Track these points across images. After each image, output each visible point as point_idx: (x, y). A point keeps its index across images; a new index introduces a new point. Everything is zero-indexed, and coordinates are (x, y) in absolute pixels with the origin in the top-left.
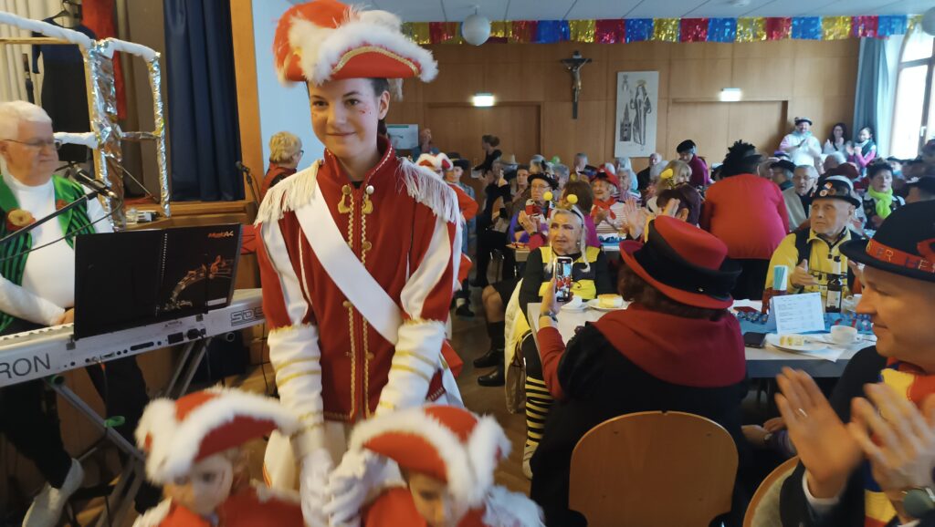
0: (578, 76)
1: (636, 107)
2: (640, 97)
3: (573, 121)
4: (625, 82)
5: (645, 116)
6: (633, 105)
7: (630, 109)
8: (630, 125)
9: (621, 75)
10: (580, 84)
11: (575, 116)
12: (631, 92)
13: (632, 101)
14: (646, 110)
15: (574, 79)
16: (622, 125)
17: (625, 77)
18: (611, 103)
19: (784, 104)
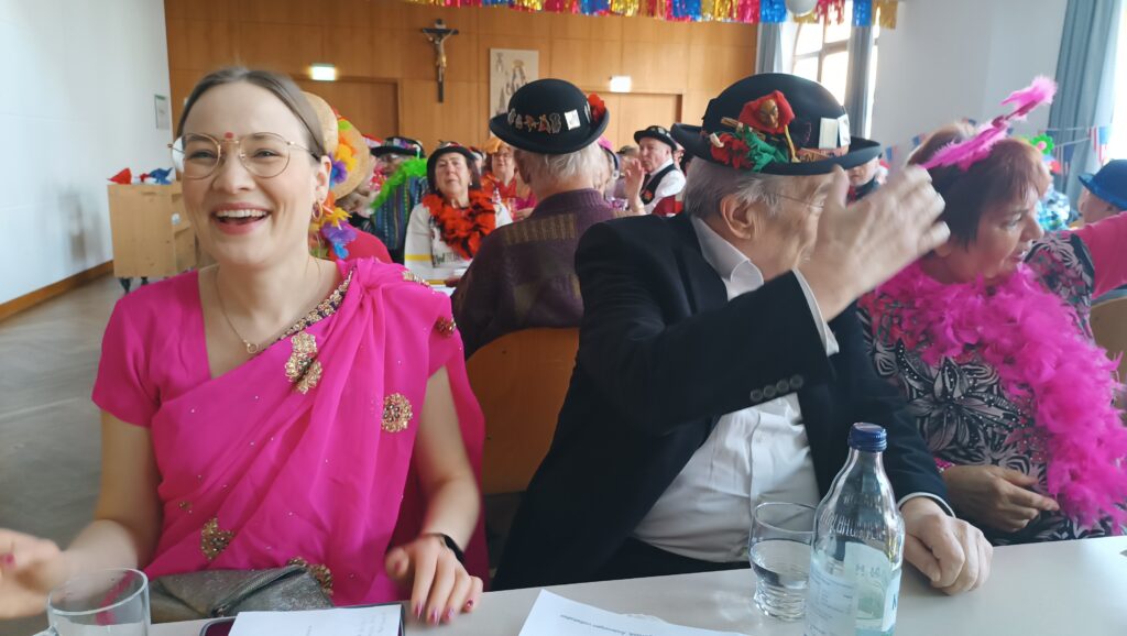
0: (442, 50)
2: (518, 80)
3: (438, 105)
4: (500, 61)
6: (509, 90)
7: (505, 95)
9: (494, 52)
10: (444, 59)
11: (441, 99)
12: (507, 74)
13: (508, 85)
15: (437, 54)
17: (500, 55)
18: (483, 86)
19: (679, 98)
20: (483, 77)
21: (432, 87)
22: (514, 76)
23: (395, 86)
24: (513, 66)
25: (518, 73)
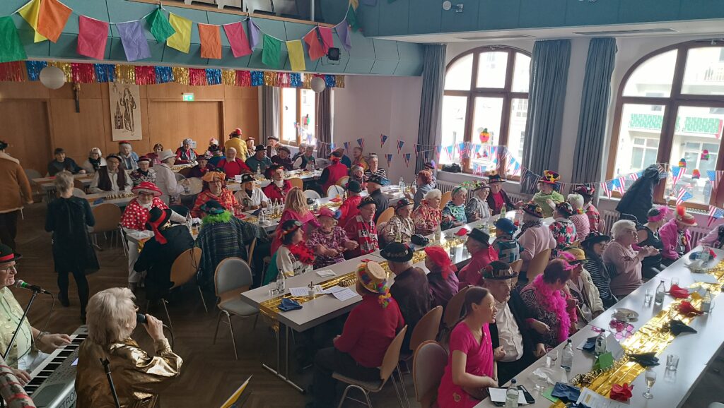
1: (125, 105)
2: (127, 97)
3: (76, 114)
4: (115, 86)
5: (132, 111)
6: (122, 102)
7: (120, 106)
8: (122, 117)
11: (78, 110)
12: (120, 93)
13: (121, 100)
14: (132, 107)
16: (116, 117)
18: (105, 101)
19: (220, 104)
20: (105, 96)
21: (71, 102)
22: (125, 95)
23: (45, 103)
24: (124, 89)
25: (127, 93)
